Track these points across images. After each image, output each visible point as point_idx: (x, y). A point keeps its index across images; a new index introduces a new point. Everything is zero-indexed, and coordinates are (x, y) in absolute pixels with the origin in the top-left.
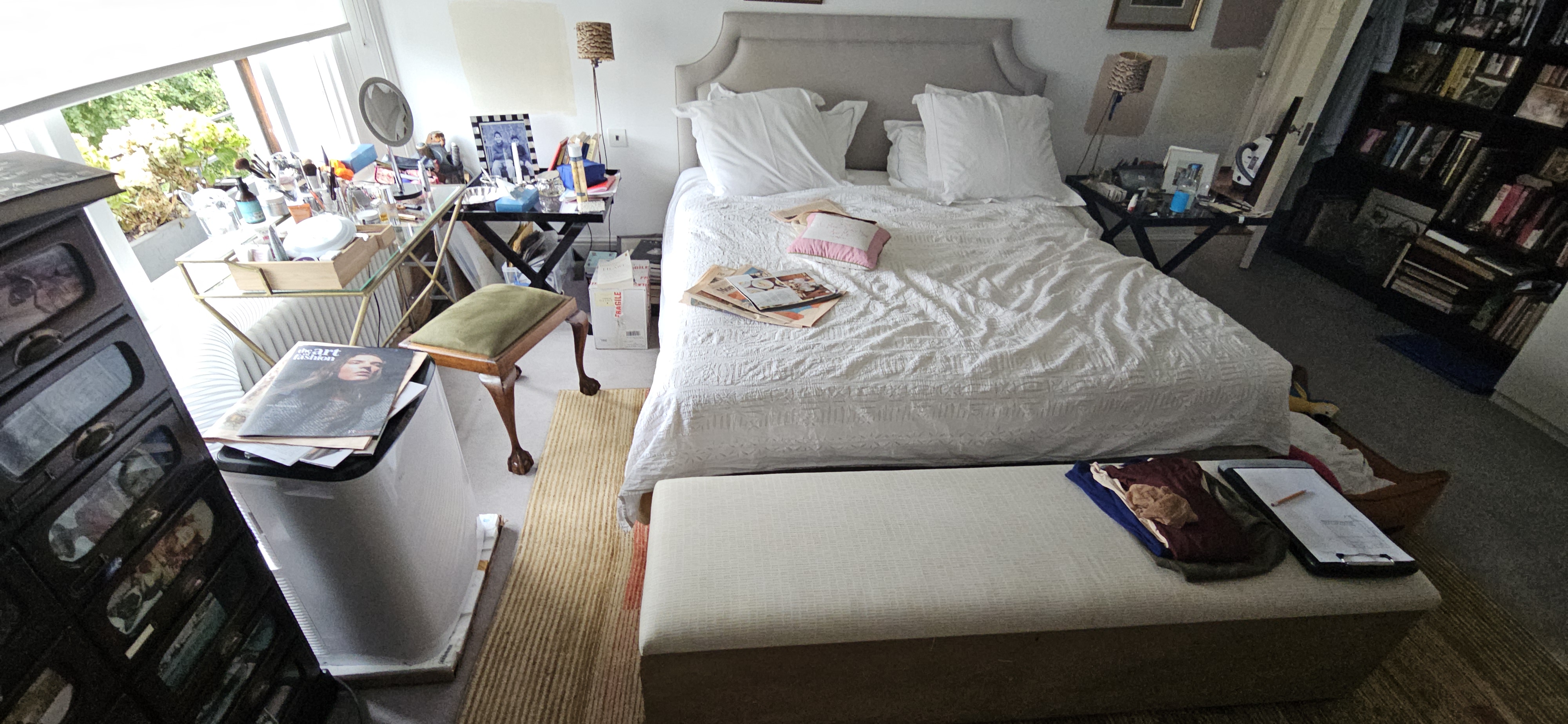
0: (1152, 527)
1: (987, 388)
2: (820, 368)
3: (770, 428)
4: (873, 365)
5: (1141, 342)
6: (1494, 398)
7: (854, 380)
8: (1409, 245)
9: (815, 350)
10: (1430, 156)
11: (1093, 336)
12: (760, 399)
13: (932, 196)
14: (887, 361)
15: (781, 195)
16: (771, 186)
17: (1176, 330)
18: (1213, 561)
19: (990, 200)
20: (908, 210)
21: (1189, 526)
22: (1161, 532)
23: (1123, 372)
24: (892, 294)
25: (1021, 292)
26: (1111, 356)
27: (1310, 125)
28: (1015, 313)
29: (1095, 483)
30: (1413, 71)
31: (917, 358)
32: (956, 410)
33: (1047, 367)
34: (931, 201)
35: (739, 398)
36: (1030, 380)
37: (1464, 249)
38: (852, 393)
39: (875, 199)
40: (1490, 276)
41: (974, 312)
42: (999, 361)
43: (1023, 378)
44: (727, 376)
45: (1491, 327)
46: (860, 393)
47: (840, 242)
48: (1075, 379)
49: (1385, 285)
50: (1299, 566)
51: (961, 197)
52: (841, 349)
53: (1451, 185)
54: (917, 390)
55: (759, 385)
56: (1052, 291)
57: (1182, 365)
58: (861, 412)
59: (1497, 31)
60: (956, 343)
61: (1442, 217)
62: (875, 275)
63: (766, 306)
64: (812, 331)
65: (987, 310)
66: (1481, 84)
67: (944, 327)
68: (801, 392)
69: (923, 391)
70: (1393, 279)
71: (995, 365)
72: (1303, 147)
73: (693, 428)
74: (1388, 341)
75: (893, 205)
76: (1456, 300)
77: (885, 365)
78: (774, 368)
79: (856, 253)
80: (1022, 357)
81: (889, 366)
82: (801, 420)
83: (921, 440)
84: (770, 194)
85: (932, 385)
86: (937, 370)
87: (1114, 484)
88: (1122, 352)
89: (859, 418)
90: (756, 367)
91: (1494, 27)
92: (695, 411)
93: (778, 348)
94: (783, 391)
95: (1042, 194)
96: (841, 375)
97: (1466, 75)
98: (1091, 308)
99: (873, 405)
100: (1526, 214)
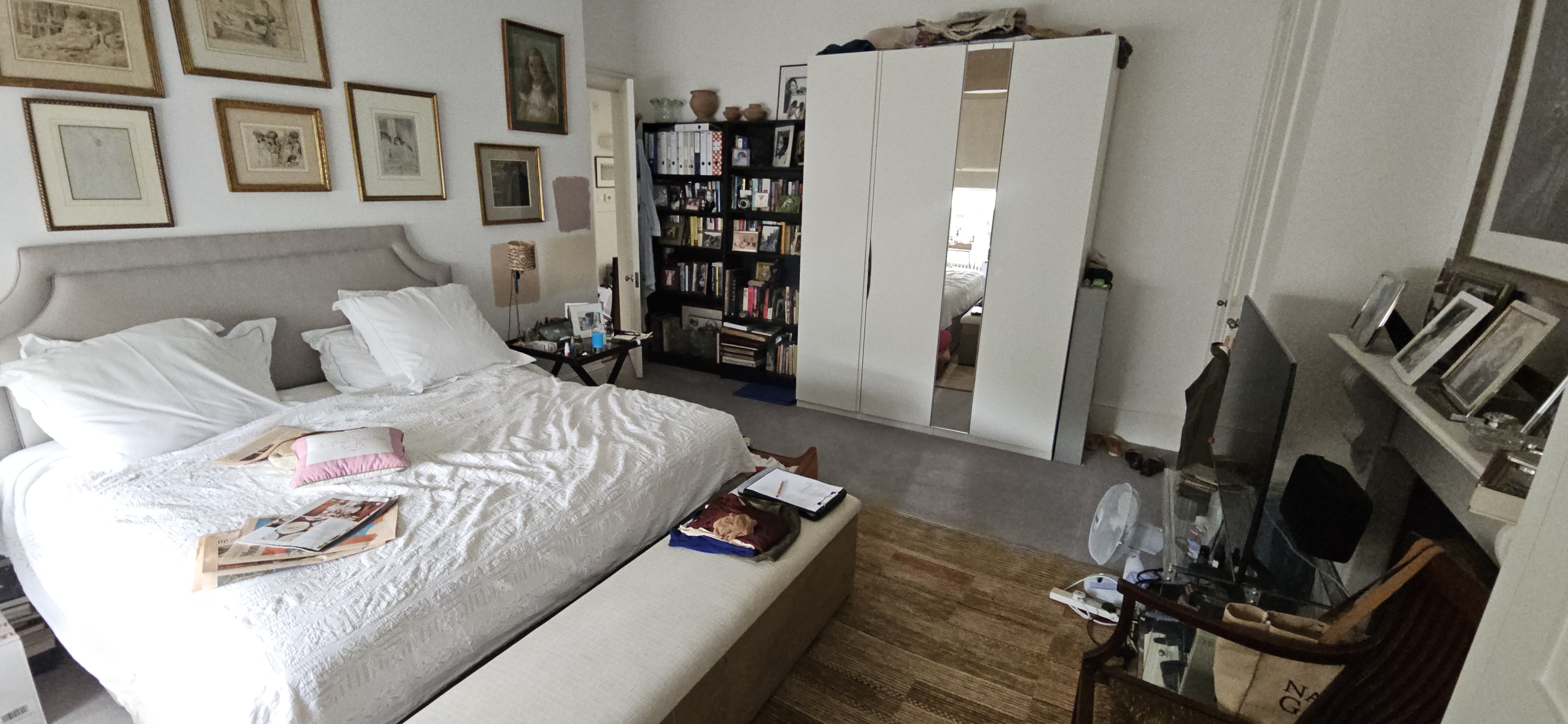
0: (739, 543)
1: (587, 511)
2: (440, 566)
3: (416, 651)
4: (487, 539)
5: (656, 434)
6: (798, 404)
7: (480, 559)
8: (718, 335)
9: (421, 554)
10: (703, 280)
11: (627, 443)
12: (395, 627)
13: (399, 389)
14: (496, 530)
15: (213, 439)
16: (195, 433)
17: (666, 419)
18: (777, 542)
19: (456, 378)
20: (385, 409)
21: (757, 529)
22: (746, 543)
23: (660, 458)
24: (446, 480)
25: (550, 436)
26: (647, 451)
27: (636, 274)
28: (561, 450)
29: (690, 537)
30: (672, 233)
31: (520, 515)
32: (573, 540)
33: (616, 477)
34: (400, 394)
35: (371, 639)
36: (611, 491)
37: (744, 328)
38: (484, 572)
39: (341, 408)
40: (763, 340)
41: (529, 463)
42: (582, 487)
43: (605, 491)
44: (343, 624)
45: (776, 368)
46: (492, 568)
47: (359, 453)
48: (637, 476)
49: (718, 361)
50: (808, 521)
51: (429, 382)
52: (446, 541)
53: (721, 295)
54: (537, 539)
55: (387, 613)
56: (572, 425)
57: (686, 439)
58: (499, 584)
59: (703, 205)
60: (541, 490)
61: (726, 314)
62: (412, 472)
63: (322, 543)
64: (401, 541)
65: (539, 458)
66: (709, 236)
67: (518, 483)
68: (435, 596)
69: (543, 537)
70: (721, 357)
71: (581, 491)
72: (639, 289)
73: (324, 706)
74: (737, 394)
75: (365, 409)
76: (756, 357)
77: (497, 533)
78: (393, 590)
79: (384, 458)
80: (594, 476)
81: (501, 533)
82: (445, 625)
83: (556, 582)
84: (196, 443)
85: (546, 529)
86: (543, 516)
87: (702, 531)
88: (651, 446)
89: (499, 592)
90: (370, 599)
91: (701, 204)
92: (321, 684)
93: (380, 572)
94: (417, 605)
95: (498, 361)
96: (465, 561)
97: (699, 232)
98: (607, 427)
99: (507, 572)
100: (761, 301)
